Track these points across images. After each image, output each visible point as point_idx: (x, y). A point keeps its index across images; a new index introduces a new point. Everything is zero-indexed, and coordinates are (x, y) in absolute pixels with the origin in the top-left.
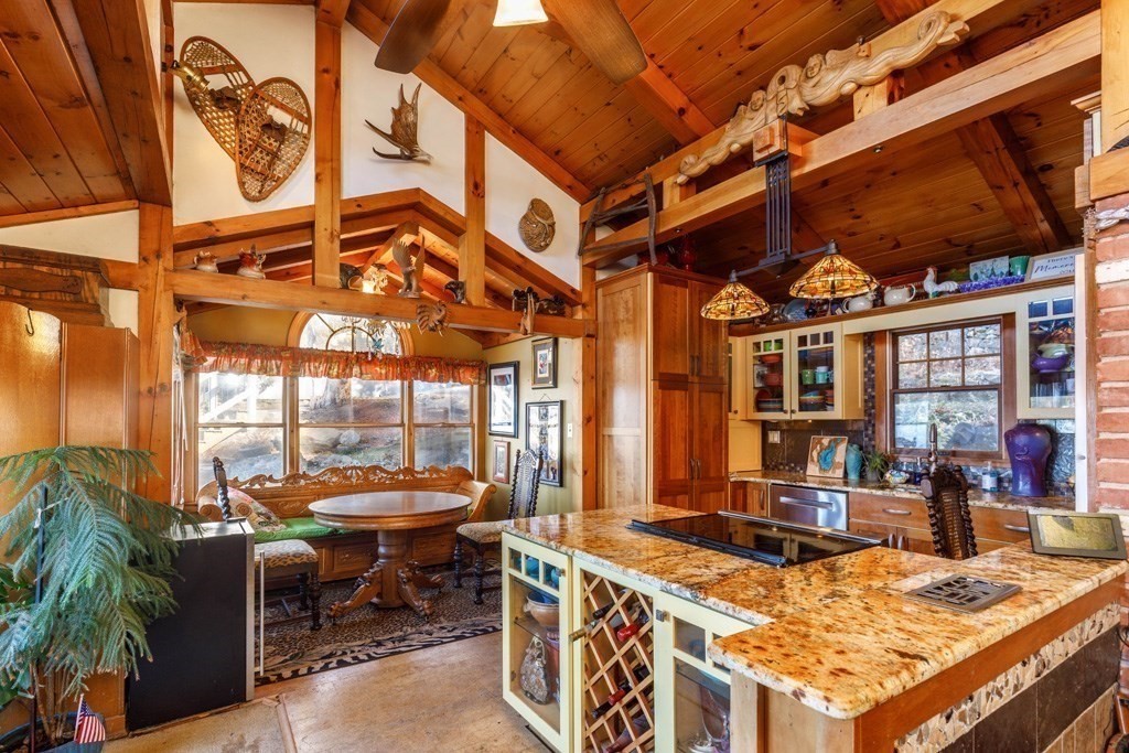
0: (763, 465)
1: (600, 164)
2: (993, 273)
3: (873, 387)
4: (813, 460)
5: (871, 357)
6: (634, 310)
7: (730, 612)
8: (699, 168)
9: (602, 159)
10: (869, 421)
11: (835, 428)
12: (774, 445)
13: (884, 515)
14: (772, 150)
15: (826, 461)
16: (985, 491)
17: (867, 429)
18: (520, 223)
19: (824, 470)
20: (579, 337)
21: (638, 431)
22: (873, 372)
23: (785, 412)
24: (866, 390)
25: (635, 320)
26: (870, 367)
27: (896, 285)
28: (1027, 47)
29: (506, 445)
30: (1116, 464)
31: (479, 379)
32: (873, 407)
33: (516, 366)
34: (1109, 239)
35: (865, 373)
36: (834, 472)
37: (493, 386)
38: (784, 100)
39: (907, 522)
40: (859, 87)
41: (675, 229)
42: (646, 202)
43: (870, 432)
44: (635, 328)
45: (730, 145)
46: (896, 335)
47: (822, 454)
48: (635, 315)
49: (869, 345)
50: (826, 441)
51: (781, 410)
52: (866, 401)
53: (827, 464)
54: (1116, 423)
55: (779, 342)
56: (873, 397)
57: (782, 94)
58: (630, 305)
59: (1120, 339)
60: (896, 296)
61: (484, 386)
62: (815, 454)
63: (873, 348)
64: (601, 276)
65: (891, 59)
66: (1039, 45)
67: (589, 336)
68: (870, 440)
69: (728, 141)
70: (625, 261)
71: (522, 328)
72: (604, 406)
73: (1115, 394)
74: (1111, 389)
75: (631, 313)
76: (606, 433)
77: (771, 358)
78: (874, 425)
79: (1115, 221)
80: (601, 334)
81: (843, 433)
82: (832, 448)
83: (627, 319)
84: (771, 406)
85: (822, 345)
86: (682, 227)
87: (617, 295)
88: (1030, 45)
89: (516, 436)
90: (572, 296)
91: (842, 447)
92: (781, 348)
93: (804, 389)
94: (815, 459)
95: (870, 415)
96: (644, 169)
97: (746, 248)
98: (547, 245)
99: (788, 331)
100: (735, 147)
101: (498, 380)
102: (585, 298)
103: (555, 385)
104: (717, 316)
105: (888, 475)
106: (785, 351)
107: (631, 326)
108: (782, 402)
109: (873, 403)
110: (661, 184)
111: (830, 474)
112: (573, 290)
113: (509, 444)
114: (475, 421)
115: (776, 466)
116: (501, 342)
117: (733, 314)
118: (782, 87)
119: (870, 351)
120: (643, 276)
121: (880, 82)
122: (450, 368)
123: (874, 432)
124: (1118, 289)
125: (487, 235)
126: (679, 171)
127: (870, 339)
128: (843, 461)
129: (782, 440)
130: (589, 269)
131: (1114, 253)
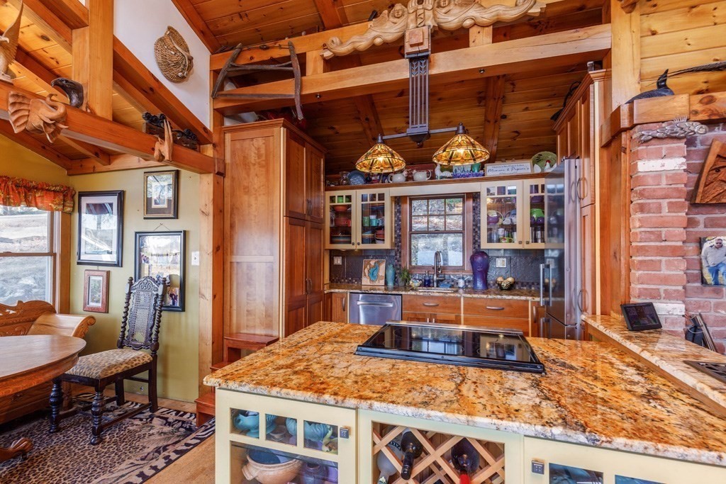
0: (330, 280)
1: (237, 21)
2: (464, 170)
3: (400, 229)
4: (365, 275)
5: (399, 212)
6: (267, 156)
7: (651, 451)
8: (344, 49)
9: (241, 17)
10: (398, 250)
11: (380, 254)
12: (338, 266)
13: (423, 307)
14: (421, 48)
15: (373, 275)
16: (459, 288)
17: (396, 255)
18: (156, 44)
19: (373, 281)
20: (210, 173)
21: (271, 258)
22: (400, 221)
23: (353, 244)
24: (396, 231)
25: (267, 165)
26: (398, 218)
27: (419, 170)
28: (574, 32)
29: (105, 274)
30: (647, 274)
31: (64, 206)
32: (400, 242)
33: (121, 195)
34: (644, 147)
35: (396, 221)
36: (379, 282)
37: (84, 215)
38: (422, 16)
39: (437, 310)
40: (475, 24)
41: (315, 95)
42: (290, 65)
43: (398, 257)
44: (267, 171)
45: (375, 38)
46: (412, 198)
47: (371, 271)
48: (267, 160)
49: (398, 204)
50: (372, 263)
51: (350, 242)
52: (396, 238)
53: (374, 277)
54: (648, 251)
55: (349, 198)
56: (400, 235)
57: (420, 12)
58: (263, 151)
59: (649, 204)
60: (420, 176)
61: (70, 214)
62: (366, 271)
63: (400, 206)
64: (228, 123)
65: (501, 12)
66: (581, 33)
67: (219, 173)
68: (398, 261)
69: (374, 34)
70: (245, 115)
71: (156, 153)
72: (232, 237)
73: (648, 235)
74: (645, 232)
75: (264, 158)
76: (234, 260)
77: (341, 207)
78: (400, 253)
79: (651, 137)
80: (228, 174)
81: (382, 257)
82: (376, 268)
83: (259, 163)
84: (341, 240)
85: (377, 201)
86: (322, 94)
87: (248, 142)
88: (577, 31)
89: (119, 264)
90: (205, 135)
91: (383, 266)
92: (350, 201)
93: (364, 229)
94: (367, 274)
95: (398, 246)
96: (284, 39)
97: (333, 128)
98: (183, 78)
99: (354, 191)
100: (378, 41)
101: (92, 208)
102: (215, 138)
103: (176, 216)
104: (361, 168)
105: (411, 282)
106: (353, 203)
107: (264, 170)
108: (350, 237)
109: (400, 239)
110: (304, 54)
111: (377, 283)
112: (205, 129)
113: (108, 273)
114: (57, 249)
115: (339, 280)
116: (97, 170)
117: (371, 169)
118: (420, 7)
119: (398, 208)
120: (276, 129)
121: (487, 26)
122: (22, 190)
123: (400, 257)
124: (649, 176)
125: (116, 41)
126: (325, 47)
127: (398, 200)
128: (384, 275)
129: (343, 262)
130: (220, 114)
131: (647, 155)
